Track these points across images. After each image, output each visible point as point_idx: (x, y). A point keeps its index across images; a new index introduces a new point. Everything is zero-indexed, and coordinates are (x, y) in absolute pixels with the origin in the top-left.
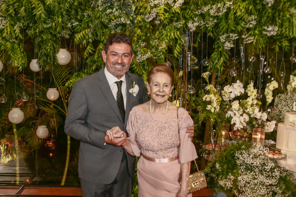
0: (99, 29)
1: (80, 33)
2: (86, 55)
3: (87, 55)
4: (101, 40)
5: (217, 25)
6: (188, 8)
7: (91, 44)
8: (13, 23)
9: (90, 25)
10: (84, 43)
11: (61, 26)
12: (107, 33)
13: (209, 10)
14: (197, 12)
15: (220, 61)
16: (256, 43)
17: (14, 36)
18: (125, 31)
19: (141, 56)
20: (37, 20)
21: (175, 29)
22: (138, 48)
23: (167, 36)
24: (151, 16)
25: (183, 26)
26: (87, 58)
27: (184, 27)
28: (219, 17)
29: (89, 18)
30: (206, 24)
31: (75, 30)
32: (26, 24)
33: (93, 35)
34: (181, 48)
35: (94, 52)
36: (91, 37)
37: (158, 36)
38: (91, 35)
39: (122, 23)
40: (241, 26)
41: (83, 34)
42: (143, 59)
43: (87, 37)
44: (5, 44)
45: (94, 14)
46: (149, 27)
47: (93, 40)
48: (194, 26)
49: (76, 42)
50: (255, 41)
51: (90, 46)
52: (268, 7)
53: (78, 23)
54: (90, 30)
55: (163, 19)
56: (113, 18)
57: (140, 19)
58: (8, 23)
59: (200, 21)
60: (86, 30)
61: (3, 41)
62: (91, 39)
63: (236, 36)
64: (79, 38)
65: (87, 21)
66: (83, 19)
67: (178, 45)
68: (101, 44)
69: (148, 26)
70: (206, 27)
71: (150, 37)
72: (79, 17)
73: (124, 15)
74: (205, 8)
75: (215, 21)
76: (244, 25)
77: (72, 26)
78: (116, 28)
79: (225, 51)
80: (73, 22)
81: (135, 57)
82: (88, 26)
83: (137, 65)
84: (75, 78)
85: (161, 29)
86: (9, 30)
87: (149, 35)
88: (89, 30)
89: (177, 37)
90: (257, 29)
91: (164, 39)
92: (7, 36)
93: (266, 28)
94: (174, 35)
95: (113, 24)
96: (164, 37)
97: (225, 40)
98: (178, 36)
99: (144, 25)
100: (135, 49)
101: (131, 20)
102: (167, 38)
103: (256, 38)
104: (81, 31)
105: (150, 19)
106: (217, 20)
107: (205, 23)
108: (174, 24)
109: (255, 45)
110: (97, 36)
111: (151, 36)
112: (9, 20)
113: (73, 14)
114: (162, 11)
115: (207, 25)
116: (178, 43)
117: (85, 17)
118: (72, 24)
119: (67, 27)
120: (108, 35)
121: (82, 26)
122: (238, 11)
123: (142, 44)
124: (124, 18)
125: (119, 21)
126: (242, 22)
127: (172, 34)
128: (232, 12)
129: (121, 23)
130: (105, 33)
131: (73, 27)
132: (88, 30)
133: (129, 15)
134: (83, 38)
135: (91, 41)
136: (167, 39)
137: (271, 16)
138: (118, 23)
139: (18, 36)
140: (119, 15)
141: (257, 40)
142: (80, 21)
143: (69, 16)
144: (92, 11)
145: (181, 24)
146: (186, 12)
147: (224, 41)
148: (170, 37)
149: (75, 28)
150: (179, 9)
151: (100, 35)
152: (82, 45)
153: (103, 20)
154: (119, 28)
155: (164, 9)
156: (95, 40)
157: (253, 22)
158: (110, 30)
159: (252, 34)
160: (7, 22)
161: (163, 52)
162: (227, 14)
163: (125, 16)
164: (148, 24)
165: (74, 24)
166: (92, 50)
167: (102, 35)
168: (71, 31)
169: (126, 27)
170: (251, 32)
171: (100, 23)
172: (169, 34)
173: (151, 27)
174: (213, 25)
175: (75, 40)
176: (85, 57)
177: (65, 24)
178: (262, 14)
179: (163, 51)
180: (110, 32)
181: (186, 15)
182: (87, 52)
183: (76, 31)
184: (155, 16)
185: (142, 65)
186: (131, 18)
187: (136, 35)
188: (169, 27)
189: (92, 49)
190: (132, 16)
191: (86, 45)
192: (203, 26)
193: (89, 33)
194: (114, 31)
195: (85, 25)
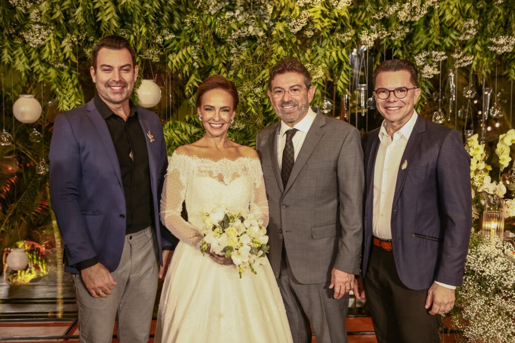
0: (209, 45)
1: (177, 54)
2: (188, 90)
3: (190, 91)
4: (214, 65)
5: (409, 38)
6: (361, 9)
7: (197, 71)
8: (60, 35)
9: (196, 38)
10: (185, 70)
11: (145, 42)
12: (223, 52)
13: (397, 11)
14: (376, 16)
16: (477, 65)
17: (62, 58)
18: (254, 49)
20: (103, 30)
21: (338, 45)
23: (325, 56)
24: (299, 24)
25: (352, 39)
26: (190, 96)
27: (354, 40)
28: (414, 24)
29: (192, 27)
30: (391, 35)
31: (169, 49)
32: (83, 37)
33: (200, 56)
34: (348, 78)
36: (197, 59)
37: (309, 56)
38: (197, 55)
39: (251, 34)
40: (451, 38)
41: (183, 55)
43: (190, 60)
44: (45, 72)
45: (202, 21)
46: (296, 42)
47: (199, 65)
48: (370, 39)
49: (171, 68)
50: (475, 63)
51: (195, 75)
52: (496, 5)
53: (174, 36)
54: (195, 48)
55: (320, 29)
56: (235, 27)
57: (281, 29)
58: (52, 35)
59: (381, 30)
60: (189, 49)
61: (41, 66)
62: (197, 62)
63: (442, 56)
64: (177, 62)
65: (189, 32)
66: (182, 29)
67: (343, 73)
68: (214, 71)
69: (294, 40)
70: (390, 40)
71: (298, 59)
72: (175, 25)
73: (253, 22)
74: (391, 9)
75: (407, 30)
76: (456, 35)
77: (164, 41)
78: (239, 44)
79: (424, 82)
80: (166, 34)
82: (191, 40)
84: (170, 131)
85: (315, 46)
86: (53, 47)
87: (295, 55)
88: (193, 48)
89: (342, 59)
90: (479, 42)
91: (319, 62)
92: (49, 58)
93: (494, 40)
94: (337, 55)
95: (233, 37)
96: (320, 59)
97: (423, 61)
98: (344, 57)
99: (287, 39)
101: (265, 31)
102: (325, 60)
103: (476, 58)
104: (179, 50)
105: (298, 29)
106: (410, 29)
107: (390, 34)
108: (337, 35)
109: (475, 69)
110: (206, 57)
111: (299, 57)
112: (52, 30)
113: (165, 20)
114: (318, 15)
115: (393, 38)
116: (344, 68)
117: (186, 25)
118: (163, 37)
119: (154, 43)
120: (225, 56)
121: (181, 42)
122: (447, 12)
124: (254, 27)
125: (244, 32)
126: (452, 32)
127: (334, 54)
128: (436, 15)
129: (248, 35)
130: (219, 54)
131: (166, 43)
132: (191, 47)
133: (262, 22)
134: (184, 62)
135: (197, 67)
136: (326, 63)
137: (502, 21)
138: (243, 35)
139: (69, 58)
140: (245, 22)
141: (478, 61)
142: (177, 32)
143: (159, 24)
144: (197, 15)
145: (348, 36)
146: (356, 17)
147: (422, 64)
148: (330, 59)
149: (168, 45)
150: (346, 11)
151: (212, 56)
152: (183, 74)
153: (217, 30)
154: (244, 44)
155: (322, 11)
156: (203, 64)
157: (471, 32)
158: (228, 47)
159: (470, 50)
160: (50, 33)
161: (319, 84)
162: (427, 18)
163: (255, 24)
164: (294, 37)
165: (167, 38)
166: (197, 82)
167: (214, 55)
168: (162, 50)
169: (256, 42)
170: (468, 48)
171: (212, 36)
172: (328, 54)
173: (299, 42)
174: (403, 37)
175: (169, 64)
176: (187, 93)
177: (151, 37)
178: (487, 16)
179: (319, 82)
180: (227, 51)
181: (356, 20)
182: (191, 85)
183: (171, 50)
184: (305, 24)
186: (265, 27)
187: (274, 56)
188: (328, 43)
189: (198, 80)
190: (266, 24)
191: (188, 73)
192: (385, 40)
193: (193, 51)
194: (235, 49)
195: (186, 40)
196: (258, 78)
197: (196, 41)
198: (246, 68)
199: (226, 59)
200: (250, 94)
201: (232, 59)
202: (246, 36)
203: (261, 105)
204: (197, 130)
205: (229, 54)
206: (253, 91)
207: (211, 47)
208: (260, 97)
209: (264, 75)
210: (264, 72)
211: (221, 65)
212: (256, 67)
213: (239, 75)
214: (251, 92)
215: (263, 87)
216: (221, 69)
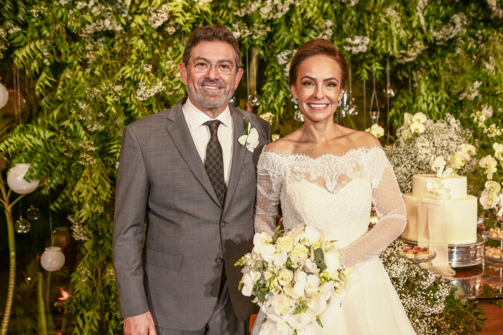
0: (62, 41)
1: (24, 48)
2: (38, 90)
3: (41, 90)
4: (68, 62)
5: (270, 37)
6: (222, 7)
7: (48, 68)
9: (45, 32)
10: (34, 67)
12: (78, 50)
13: (259, 9)
14: (238, 13)
15: (277, 96)
18: (112, 45)
19: (146, 89)
22: (140, 75)
24: (160, 19)
26: (42, 97)
28: (274, 23)
29: (41, 20)
30: (253, 34)
31: (14, 44)
33: (51, 52)
35: (55, 85)
36: (48, 56)
37: (171, 55)
38: (47, 51)
39: (107, 29)
40: (310, 37)
41: (31, 49)
42: (150, 94)
43: (39, 55)
45: (52, 12)
46: (158, 38)
47: (51, 62)
49: (17, 64)
51: (46, 73)
52: (349, 7)
54: (45, 43)
55: (182, 24)
56: (89, 19)
57: (141, 23)
59: (243, 28)
60: (38, 43)
62: (48, 59)
64: (23, 57)
65: (37, 24)
66: (28, 21)
68: (68, 70)
69: (155, 35)
70: (252, 40)
71: (160, 55)
72: (20, 17)
73: (110, 15)
74: (253, 5)
75: (269, 29)
76: (314, 35)
77: (8, 35)
78: (95, 40)
79: (286, 81)
80: (9, 27)
81: (134, 91)
82: (40, 34)
83: (138, 106)
84: (20, 135)
85: (176, 44)
87: (157, 51)
88: (42, 42)
90: (336, 42)
93: (349, 40)
95: (88, 32)
97: (285, 60)
99: (148, 33)
100: (134, 77)
101: (123, 25)
104: (26, 44)
105: (159, 24)
106: (271, 28)
107: (251, 33)
110: (59, 54)
111: (161, 53)
113: (7, 10)
114: (179, 9)
115: (254, 37)
117: (33, 17)
118: (6, 30)
120: (80, 53)
121: (28, 35)
122: (308, 9)
123: (145, 68)
124: (111, 20)
125: (100, 26)
126: (310, 31)
128: (298, 13)
129: (105, 30)
130: (74, 51)
131: (10, 37)
132: (40, 41)
133: (119, 16)
134: (32, 57)
135: (48, 64)
137: (355, 22)
138: (99, 29)
140: (101, 14)
142: (24, 25)
144: (46, 6)
146: (218, 15)
147: (284, 62)
149: (13, 38)
150: (208, 6)
151: (66, 52)
152: (31, 71)
153: (69, 23)
154: (100, 40)
155: (183, 5)
156: (55, 61)
157: (327, 32)
158: (83, 43)
161: (182, 83)
162: (288, 17)
163: (112, 17)
164: (154, 32)
165: (11, 31)
166: (50, 81)
167: (68, 52)
168: (6, 45)
169: (114, 38)
171: (64, 30)
173: (161, 38)
174: (264, 37)
175: (16, 61)
176: (37, 93)
178: (342, 18)
180: (83, 48)
181: (218, 18)
182: (41, 84)
183: (17, 45)
184: (166, 18)
185: (146, 107)
186: (123, 21)
187: (134, 51)
189: (50, 78)
190: (124, 18)
191: (37, 70)
192: (246, 39)
193: (42, 47)
194: (90, 45)
195: (33, 33)
196: (117, 75)
197: (45, 35)
198: (103, 64)
199: (81, 57)
200: (109, 92)
201: (88, 56)
202: (102, 31)
203: (122, 104)
204: (52, 134)
205: (85, 51)
206: (112, 88)
207: (64, 42)
208: (121, 96)
209: (123, 72)
210: (123, 69)
211: (76, 62)
212: (115, 63)
213: (97, 73)
214: (110, 90)
215: (123, 85)
216: (76, 66)
